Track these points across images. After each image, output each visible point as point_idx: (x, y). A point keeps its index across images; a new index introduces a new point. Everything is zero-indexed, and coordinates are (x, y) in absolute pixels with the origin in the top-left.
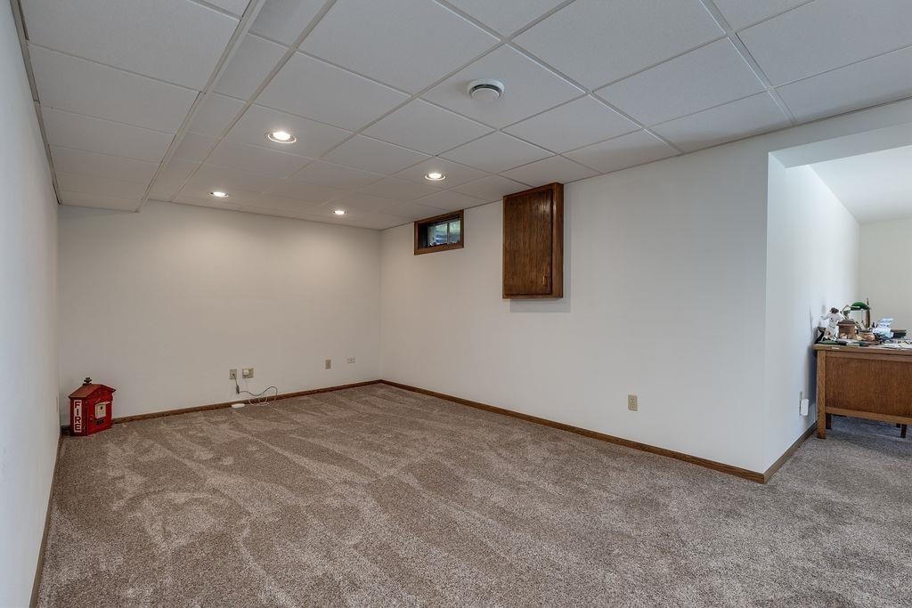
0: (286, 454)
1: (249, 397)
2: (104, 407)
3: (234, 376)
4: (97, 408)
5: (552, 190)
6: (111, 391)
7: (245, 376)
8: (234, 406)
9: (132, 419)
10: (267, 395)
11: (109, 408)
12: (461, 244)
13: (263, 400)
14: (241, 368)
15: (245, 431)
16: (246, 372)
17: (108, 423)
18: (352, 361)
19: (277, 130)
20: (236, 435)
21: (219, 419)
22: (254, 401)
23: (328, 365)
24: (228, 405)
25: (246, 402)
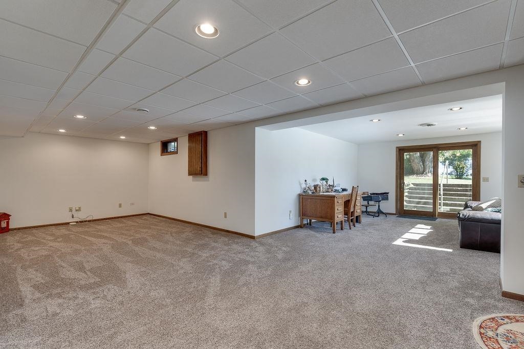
0: (86, 237)
1: (79, 220)
2: (6, 223)
3: (71, 210)
4: (2, 223)
5: (202, 134)
6: (9, 216)
7: (76, 210)
8: (71, 224)
9: (19, 229)
10: (88, 219)
11: (8, 223)
12: (177, 153)
13: (86, 221)
14: (75, 206)
15: (72, 231)
16: (77, 208)
17: (7, 230)
18: (132, 204)
19: (78, 115)
20: (67, 233)
21: (61, 228)
22: (80, 222)
23: (120, 206)
24: (68, 223)
25: (77, 222)
